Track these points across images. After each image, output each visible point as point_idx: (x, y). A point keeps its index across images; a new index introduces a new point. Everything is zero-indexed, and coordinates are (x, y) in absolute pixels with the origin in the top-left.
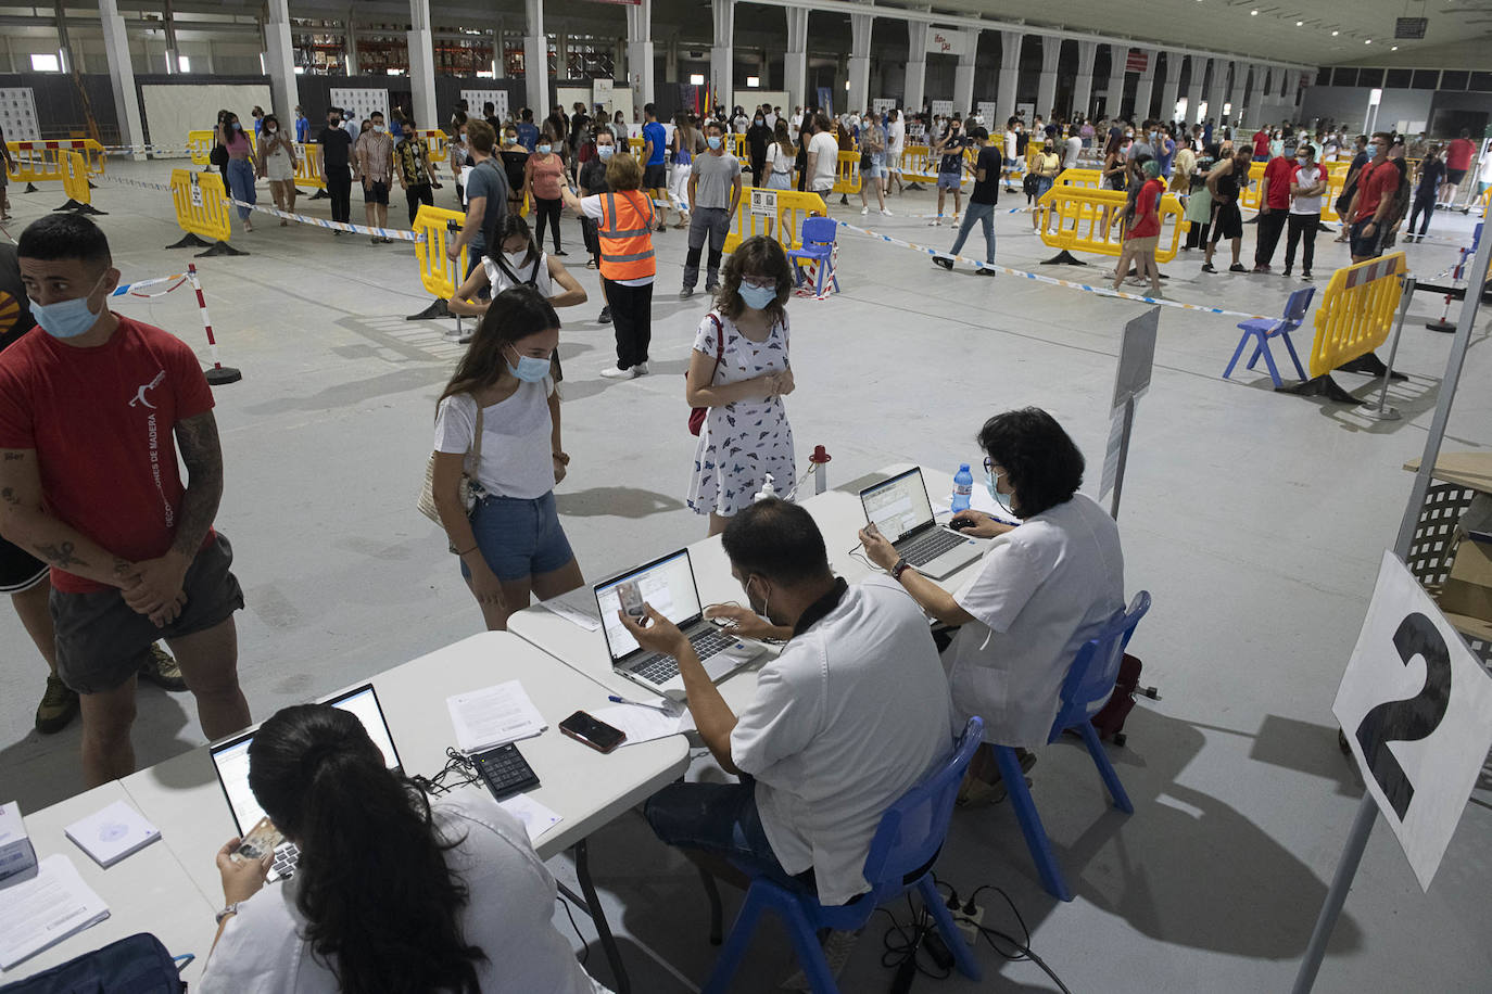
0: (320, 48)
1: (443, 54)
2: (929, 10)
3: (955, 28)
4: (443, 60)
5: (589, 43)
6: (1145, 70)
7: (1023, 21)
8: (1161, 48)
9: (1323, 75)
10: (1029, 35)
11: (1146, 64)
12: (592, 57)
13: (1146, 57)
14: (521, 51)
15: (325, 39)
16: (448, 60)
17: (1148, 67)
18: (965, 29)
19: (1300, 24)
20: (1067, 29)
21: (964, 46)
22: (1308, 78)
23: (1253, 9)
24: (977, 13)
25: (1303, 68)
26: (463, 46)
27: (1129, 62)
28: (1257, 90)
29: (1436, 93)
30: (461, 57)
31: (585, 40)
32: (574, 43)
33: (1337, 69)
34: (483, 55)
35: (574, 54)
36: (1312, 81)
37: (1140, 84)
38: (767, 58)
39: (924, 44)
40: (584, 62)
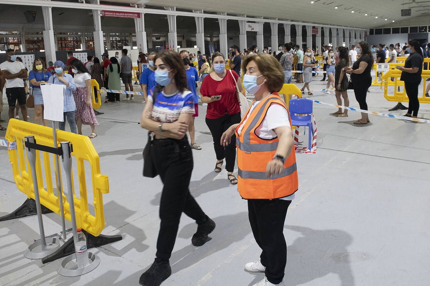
0: (12, 44)
1: (61, 44)
2: (246, 17)
3: (254, 22)
4: (62, 45)
5: (118, 36)
6: (317, 33)
7: (277, 19)
8: (322, 26)
9: (371, 32)
10: (280, 24)
11: (318, 31)
12: (119, 41)
13: (317, 29)
14: (93, 40)
15: (14, 40)
16: (64, 45)
17: (319, 32)
18: (258, 22)
19: (366, 15)
20: (292, 21)
21: (259, 28)
22: (367, 33)
23: (353, 10)
24: (262, 17)
25: (366, 30)
26: (69, 40)
27: (313, 31)
28: (352, 38)
29: (409, 34)
30: (69, 44)
31: (116, 35)
32: (113, 36)
33: (375, 29)
34: (77, 43)
35: (112, 41)
36: (368, 34)
37: (316, 38)
38: (185, 38)
39: (245, 28)
40: (116, 43)
